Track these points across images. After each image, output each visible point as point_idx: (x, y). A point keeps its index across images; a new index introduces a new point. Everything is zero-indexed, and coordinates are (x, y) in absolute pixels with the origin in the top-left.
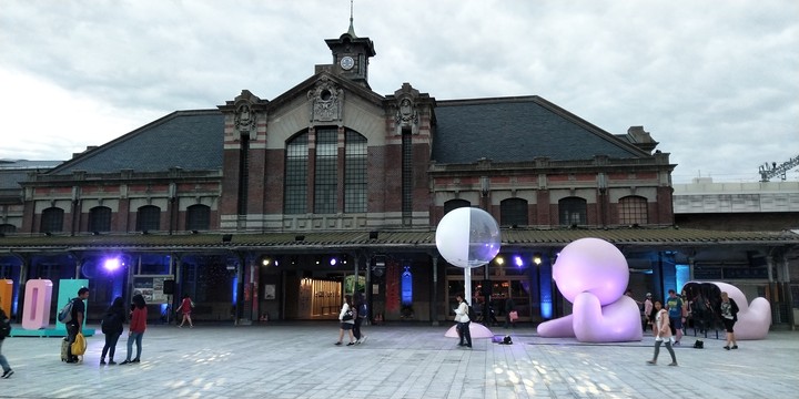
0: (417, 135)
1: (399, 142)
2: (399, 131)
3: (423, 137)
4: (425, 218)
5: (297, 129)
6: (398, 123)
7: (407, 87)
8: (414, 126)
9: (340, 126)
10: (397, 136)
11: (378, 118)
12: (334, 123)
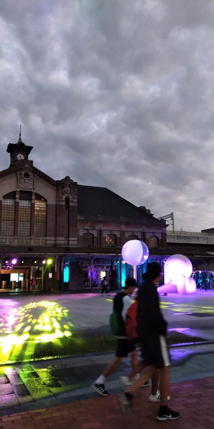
0: (72, 201)
1: (64, 203)
2: (64, 198)
3: (75, 202)
4: (75, 241)
5: (9, 191)
6: (63, 194)
7: (67, 178)
8: (71, 197)
9: (33, 192)
10: (62, 201)
11: (53, 191)
12: (31, 190)
